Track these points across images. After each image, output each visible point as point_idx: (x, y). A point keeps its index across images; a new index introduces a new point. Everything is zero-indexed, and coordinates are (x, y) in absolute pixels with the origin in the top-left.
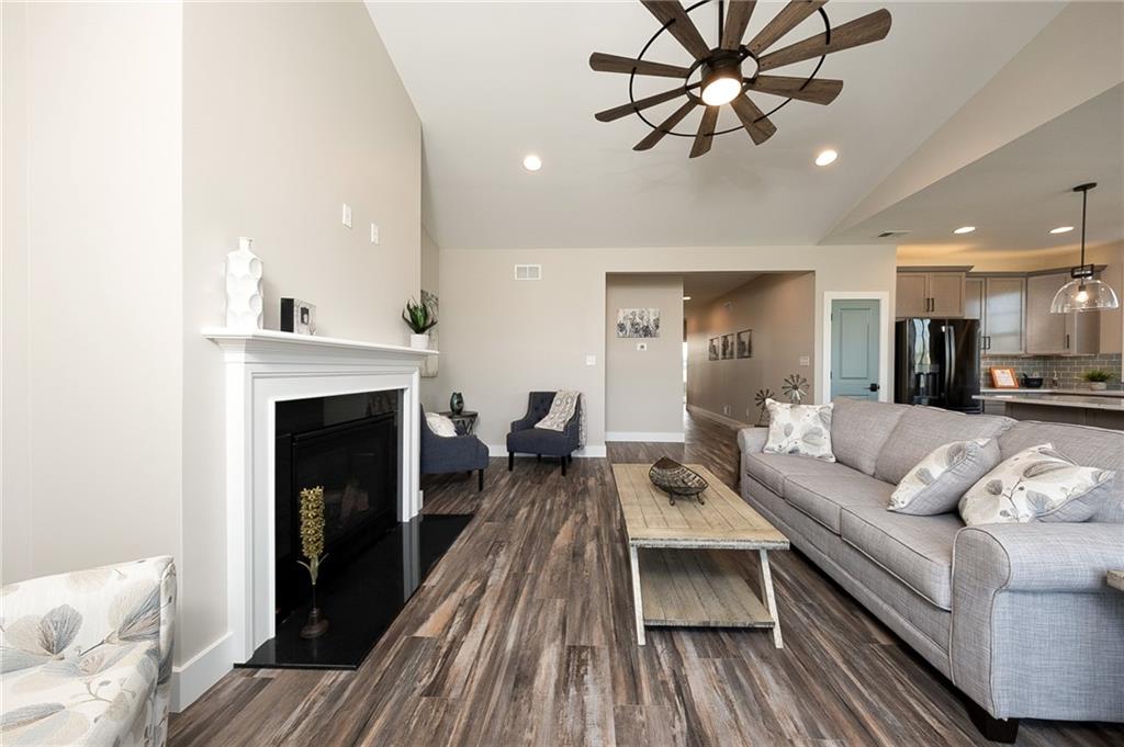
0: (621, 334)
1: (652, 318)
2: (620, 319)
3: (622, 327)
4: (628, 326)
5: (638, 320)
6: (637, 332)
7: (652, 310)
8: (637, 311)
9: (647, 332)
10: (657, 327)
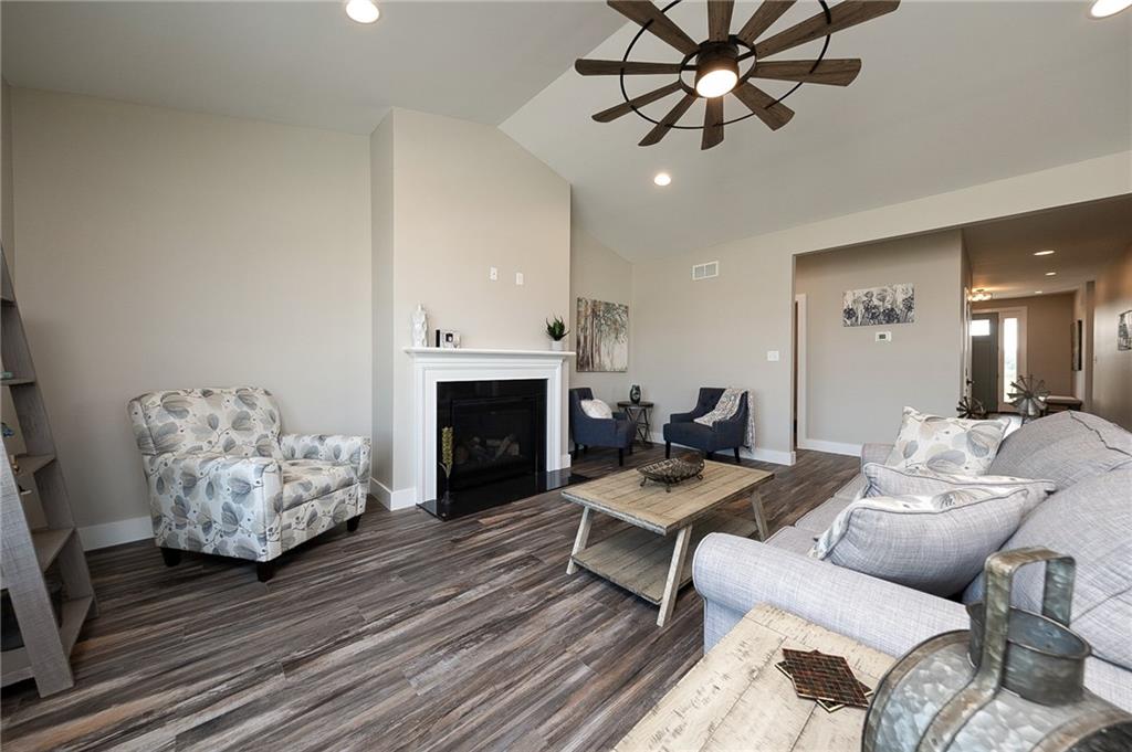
0: (849, 322)
1: (900, 297)
2: (848, 303)
3: (850, 313)
4: (860, 310)
5: (876, 302)
6: (874, 317)
7: (900, 287)
8: (875, 290)
9: (891, 316)
10: (910, 308)
